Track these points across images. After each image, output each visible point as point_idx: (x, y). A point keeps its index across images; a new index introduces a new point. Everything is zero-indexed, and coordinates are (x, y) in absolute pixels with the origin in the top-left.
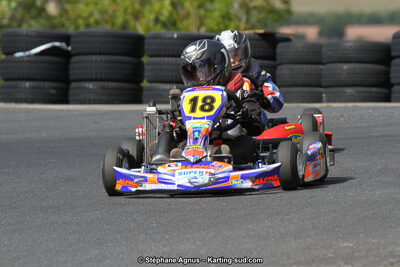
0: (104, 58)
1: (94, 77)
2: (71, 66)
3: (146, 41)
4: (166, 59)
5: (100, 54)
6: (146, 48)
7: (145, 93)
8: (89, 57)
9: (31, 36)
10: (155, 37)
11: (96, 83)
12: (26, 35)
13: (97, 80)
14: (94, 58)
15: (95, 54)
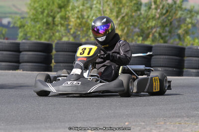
0: (166, 57)
1: (162, 65)
2: (152, 60)
3: (186, 50)
4: (194, 58)
5: (165, 55)
6: (186, 53)
7: (184, 73)
8: (160, 56)
9: (135, 46)
10: (190, 48)
11: (163, 68)
12: (133, 46)
13: (163, 67)
14: (162, 57)
15: (163, 55)
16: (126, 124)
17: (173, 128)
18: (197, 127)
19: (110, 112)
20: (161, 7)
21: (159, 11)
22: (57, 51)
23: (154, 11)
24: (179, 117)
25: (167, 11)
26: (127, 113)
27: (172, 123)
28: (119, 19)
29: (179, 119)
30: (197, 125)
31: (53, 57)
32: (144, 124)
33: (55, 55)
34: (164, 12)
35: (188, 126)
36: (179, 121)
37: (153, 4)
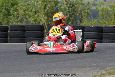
16: (55, 72)
17: (81, 74)
18: (95, 73)
19: (45, 65)
20: (69, 3)
21: (68, 5)
22: (11, 31)
23: (66, 5)
24: (84, 67)
25: (73, 5)
26: (54, 66)
27: (81, 71)
28: (46, 11)
29: (85, 69)
30: (95, 72)
31: (9, 34)
32: (64, 72)
33: (10, 33)
34: (72, 6)
35: (90, 72)
36: (85, 70)
37: (65, 1)
